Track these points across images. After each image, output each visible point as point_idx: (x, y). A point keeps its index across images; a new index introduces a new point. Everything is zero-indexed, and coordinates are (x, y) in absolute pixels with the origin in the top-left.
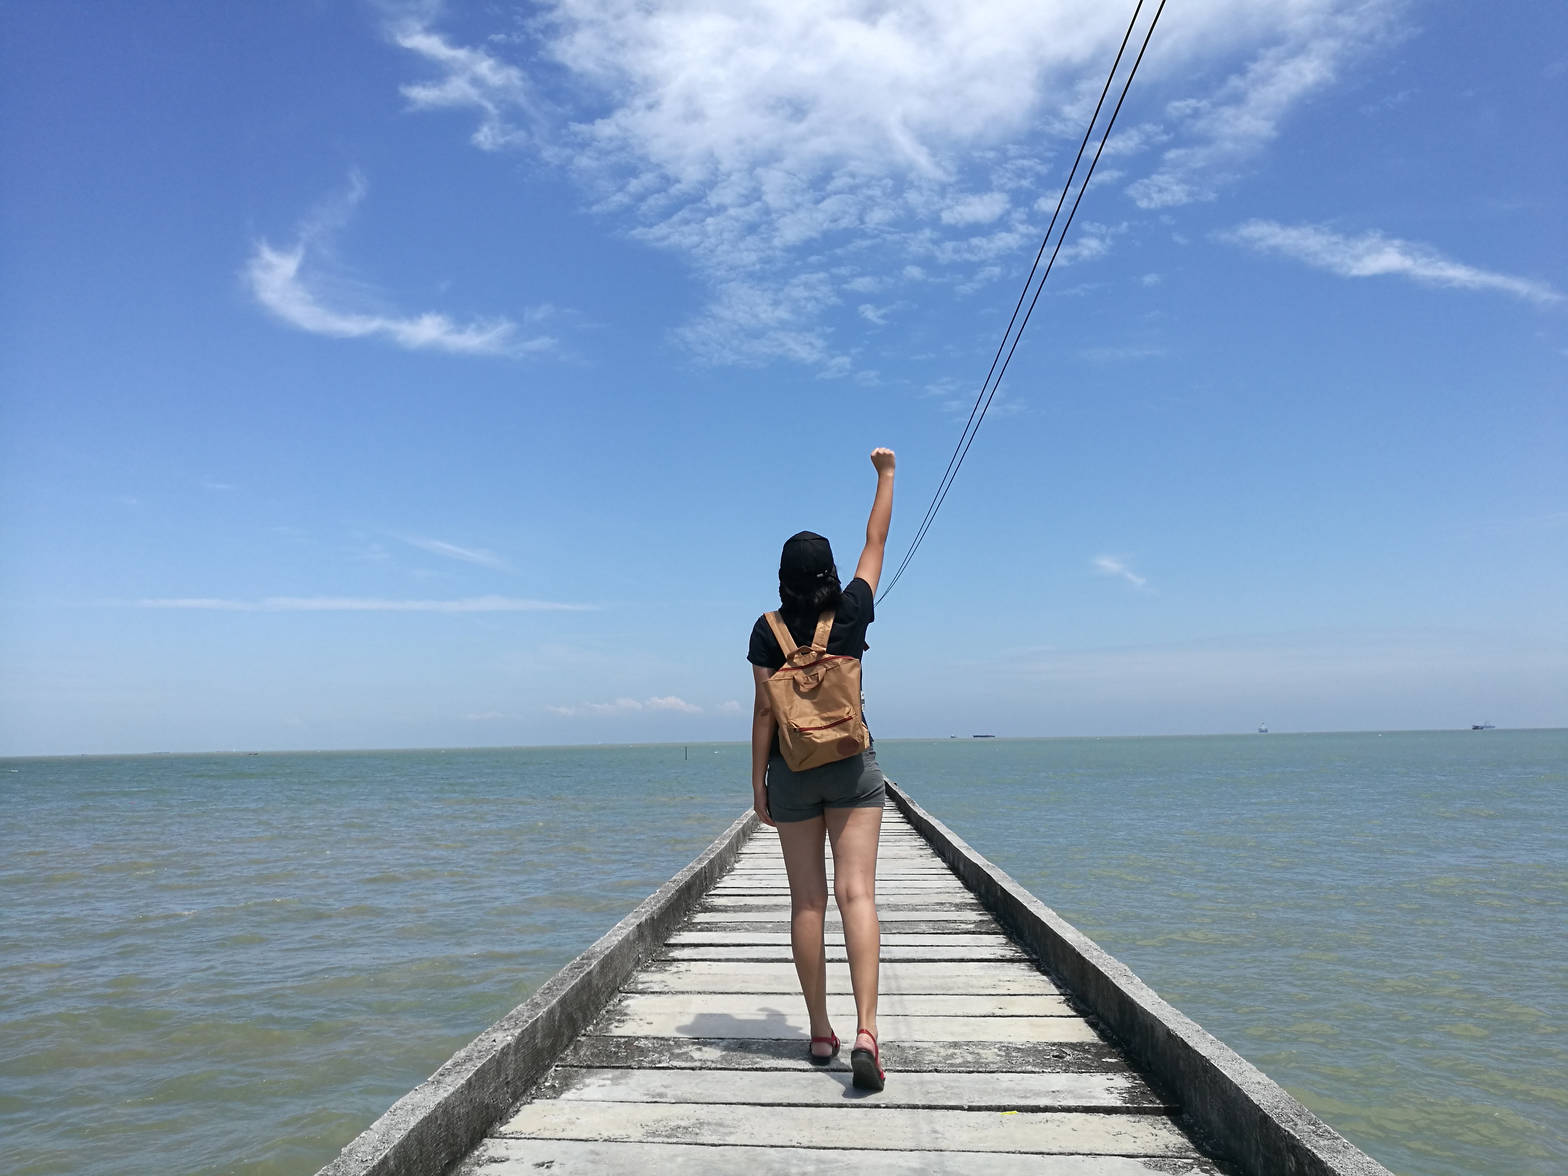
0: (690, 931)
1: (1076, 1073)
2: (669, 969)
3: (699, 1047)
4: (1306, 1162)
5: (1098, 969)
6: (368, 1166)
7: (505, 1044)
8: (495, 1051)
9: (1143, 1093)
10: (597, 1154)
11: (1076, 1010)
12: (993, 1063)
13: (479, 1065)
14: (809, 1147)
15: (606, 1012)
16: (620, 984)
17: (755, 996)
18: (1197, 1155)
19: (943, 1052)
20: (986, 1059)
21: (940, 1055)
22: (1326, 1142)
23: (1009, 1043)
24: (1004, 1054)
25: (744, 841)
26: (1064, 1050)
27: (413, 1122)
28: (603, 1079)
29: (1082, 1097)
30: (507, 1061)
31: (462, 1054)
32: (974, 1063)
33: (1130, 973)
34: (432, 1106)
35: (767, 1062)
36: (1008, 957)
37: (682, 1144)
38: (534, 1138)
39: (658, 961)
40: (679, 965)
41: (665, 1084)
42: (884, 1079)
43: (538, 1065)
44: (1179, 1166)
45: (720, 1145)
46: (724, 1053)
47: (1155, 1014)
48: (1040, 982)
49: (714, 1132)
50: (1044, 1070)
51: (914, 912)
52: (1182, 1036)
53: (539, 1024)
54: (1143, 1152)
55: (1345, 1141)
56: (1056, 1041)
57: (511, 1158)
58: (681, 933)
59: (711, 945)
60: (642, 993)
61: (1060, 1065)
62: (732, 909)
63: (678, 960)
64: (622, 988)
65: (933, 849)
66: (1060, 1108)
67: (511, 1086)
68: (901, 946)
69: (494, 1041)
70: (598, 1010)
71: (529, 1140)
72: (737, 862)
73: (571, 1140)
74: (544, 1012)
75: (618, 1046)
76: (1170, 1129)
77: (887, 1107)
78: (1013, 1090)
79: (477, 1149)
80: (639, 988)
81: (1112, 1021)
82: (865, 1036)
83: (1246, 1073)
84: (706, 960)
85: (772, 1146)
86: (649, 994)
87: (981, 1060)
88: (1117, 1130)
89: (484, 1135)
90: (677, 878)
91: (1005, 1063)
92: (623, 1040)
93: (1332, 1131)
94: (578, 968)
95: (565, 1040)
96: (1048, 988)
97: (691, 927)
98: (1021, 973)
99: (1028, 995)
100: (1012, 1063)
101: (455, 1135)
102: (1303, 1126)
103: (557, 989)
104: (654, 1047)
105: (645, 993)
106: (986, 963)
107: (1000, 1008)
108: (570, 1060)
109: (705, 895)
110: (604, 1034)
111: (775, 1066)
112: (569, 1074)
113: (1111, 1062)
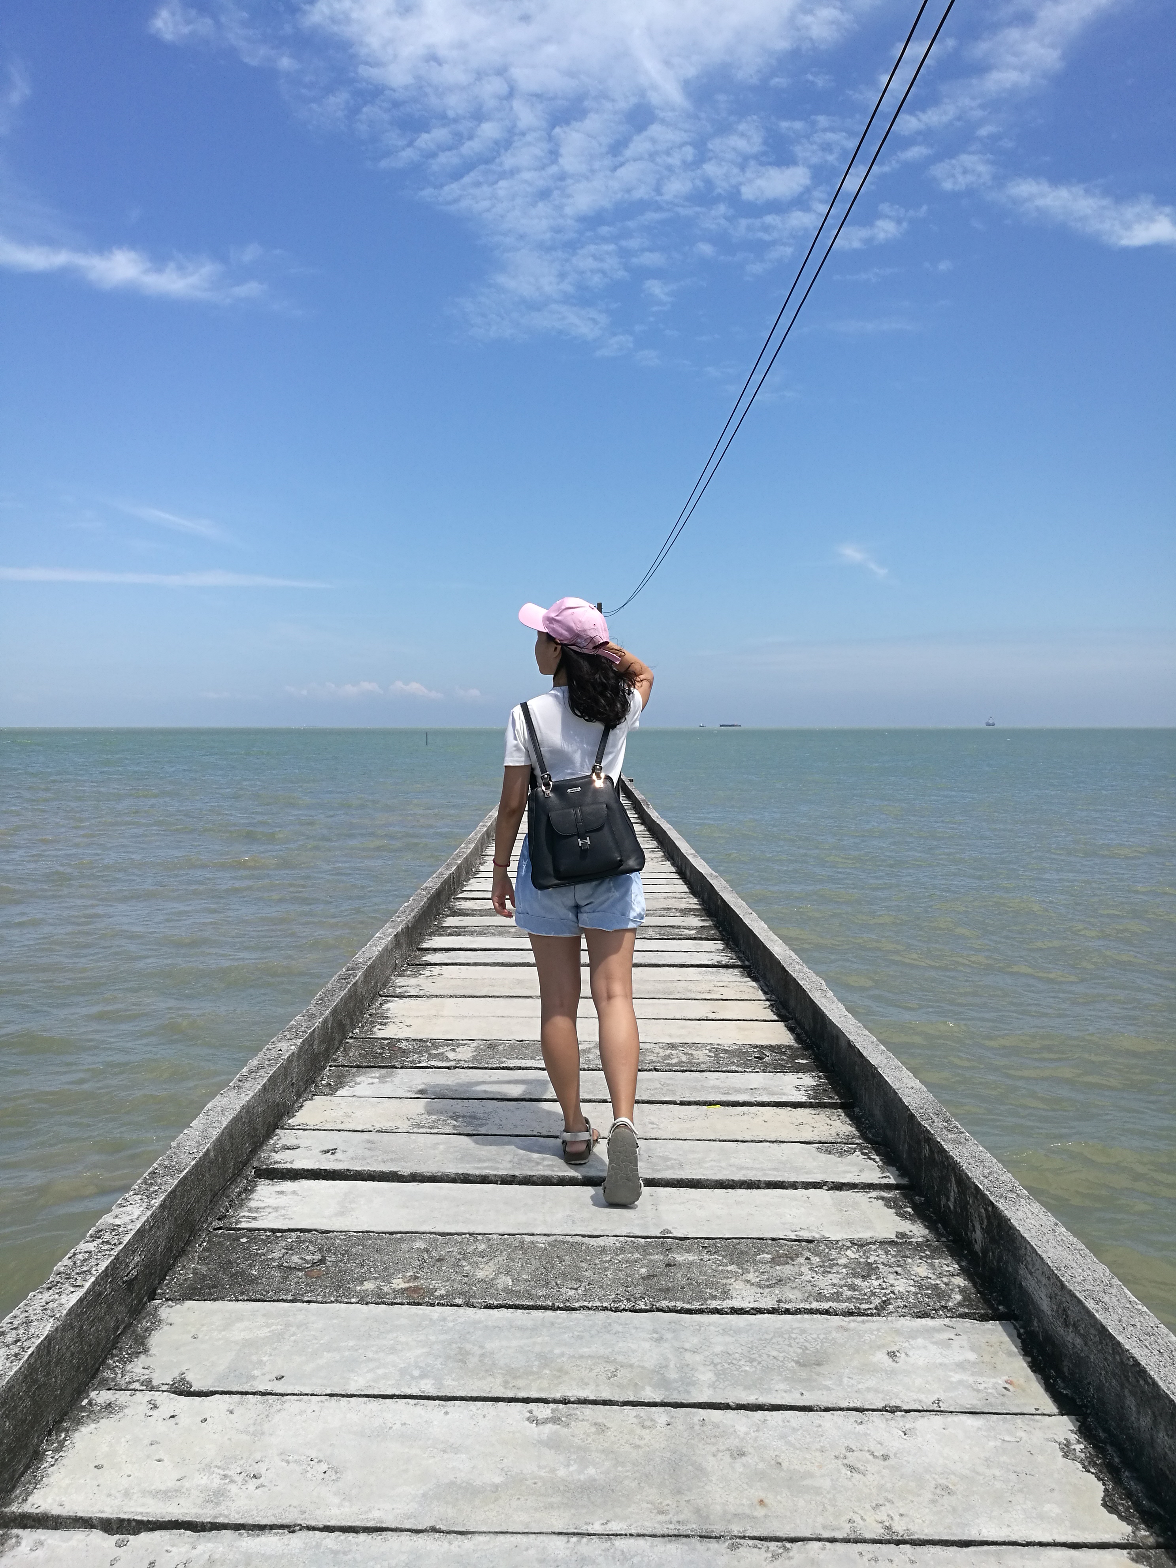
0: (441, 935)
1: (772, 1072)
2: (423, 973)
3: (453, 1048)
4: (936, 1150)
5: (798, 983)
6: (196, 1157)
7: (290, 1053)
8: (282, 1059)
9: (825, 1090)
10: (372, 1142)
11: (778, 1015)
12: (703, 1063)
13: (271, 1072)
14: (547, 1137)
15: (369, 1015)
16: (381, 988)
17: (501, 999)
18: (861, 1141)
19: (662, 1053)
20: (698, 1059)
21: (659, 1055)
22: (953, 1136)
23: (718, 1045)
24: (713, 1054)
26: (764, 1051)
27: (225, 1121)
28: (372, 1078)
29: (774, 1094)
30: (291, 1067)
31: (254, 1062)
32: (687, 1063)
33: (825, 987)
34: (238, 1108)
35: (512, 1061)
36: (724, 963)
37: (441, 1134)
38: (319, 1129)
39: (413, 965)
40: (432, 969)
41: (425, 1081)
43: (316, 1067)
44: (845, 1151)
45: (474, 1135)
46: (475, 1054)
47: (840, 1027)
48: (750, 988)
49: (469, 1123)
50: (746, 1070)
52: (858, 1047)
53: (316, 1032)
54: (818, 1139)
55: (968, 1134)
56: (759, 1043)
57: (301, 1147)
58: (433, 937)
59: (461, 950)
60: (400, 996)
61: (759, 1065)
62: (477, 913)
63: (431, 964)
64: (382, 993)
65: (664, 852)
66: (755, 1103)
67: (296, 1085)
69: (281, 1050)
70: (362, 1014)
71: (314, 1131)
72: (481, 863)
73: (349, 1131)
74: (319, 1022)
75: (382, 1047)
76: (843, 1120)
78: (719, 1088)
79: (272, 1138)
80: (397, 992)
81: (807, 1027)
83: (904, 1079)
84: (456, 964)
85: (517, 1136)
86: (406, 997)
87: (693, 1061)
88: (800, 1121)
89: (276, 1127)
90: (429, 886)
91: (714, 1063)
92: (386, 1042)
93: (959, 1126)
94: (345, 979)
95: (337, 1042)
96: (757, 993)
97: (442, 931)
98: (734, 978)
99: (738, 1000)
100: (720, 1064)
101: (255, 1129)
102: (939, 1123)
103: (329, 1000)
104: (414, 1048)
105: (403, 997)
106: (704, 969)
107: (713, 1012)
108: (342, 1060)
109: (454, 898)
110: (369, 1036)
111: (519, 1065)
112: (342, 1073)
113: (802, 1063)
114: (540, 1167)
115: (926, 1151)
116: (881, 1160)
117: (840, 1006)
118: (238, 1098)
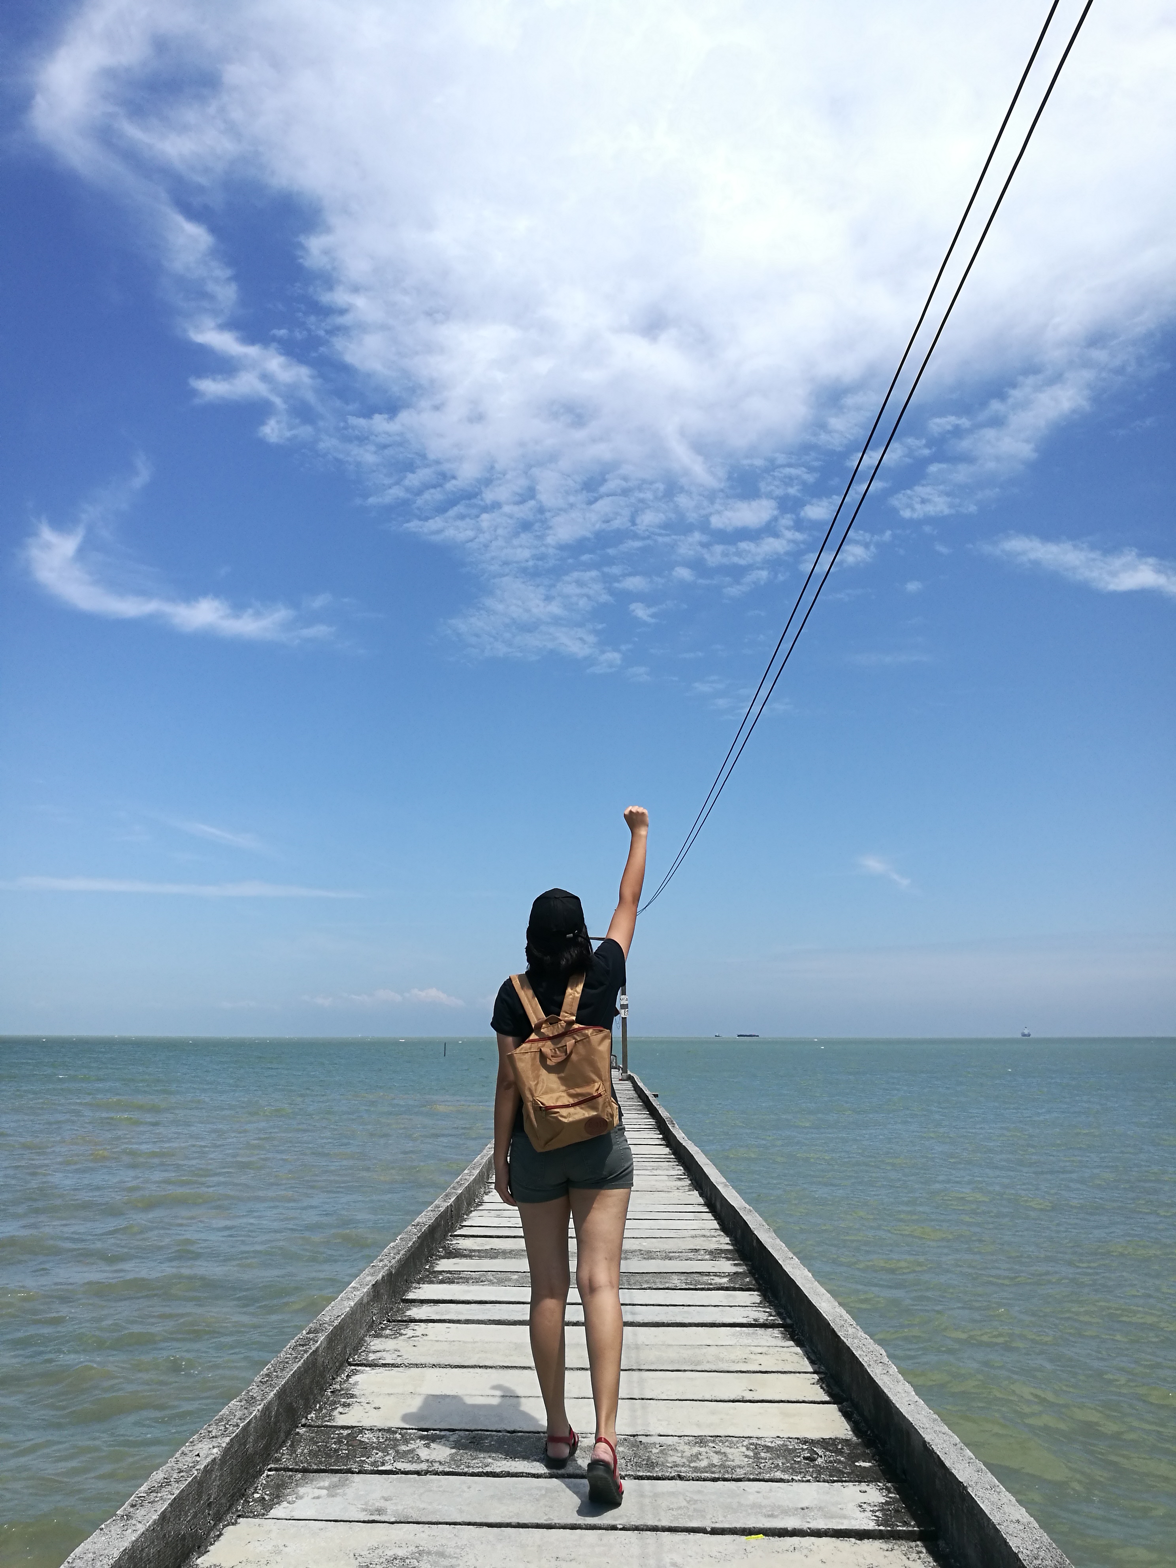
0: (431, 1282)
1: (827, 1482)
2: (404, 1333)
3: (427, 1442)
5: (853, 1353)
7: (209, 1460)
8: (197, 1470)
9: (897, 1511)
11: (830, 1395)
12: (740, 1467)
13: (177, 1492)
16: (350, 1355)
17: (493, 1370)
19: (688, 1451)
20: (733, 1461)
21: (685, 1454)
23: (758, 1439)
24: (751, 1454)
26: (815, 1449)
28: (319, 1488)
29: (832, 1517)
30: (210, 1478)
31: (158, 1476)
32: (719, 1467)
33: (886, 1359)
34: (116, 1554)
35: (499, 1464)
36: (761, 1321)
39: (394, 1322)
40: (415, 1328)
41: (386, 1495)
42: (623, 1493)
43: (248, 1473)
46: (454, 1451)
47: (910, 1419)
48: (792, 1354)
49: (434, 1565)
50: (794, 1477)
51: (667, 1261)
52: (938, 1453)
53: (253, 1425)
56: (809, 1436)
58: (421, 1285)
59: (452, 1302)
60: (373, 1365)
61: (811, 1470)
62: (477, 1254)
63: (415, 1321)
65: (691, 1180)
66: (809, 1531)
67: (213, 1506)
68: (651, 1305)
69: (198, 1455)
70: (323, 1390)
74: (258, 1410)
75: (340, 1441)
76: (926, 1560)
77: (624, 1529)
78: (760, 1506)
80: (370, 1359)
81: (866, 1414)
82: (603, 1446)
83: (1005, 1507)
84: (444, 1321)
86: (380, 1367)
88: (869, 1561)
90: (421, 1221)
91: (753, 1468)
92: (346, 1432)
94: (303, 1345)
95: (282, 1435)
96: (802, 1363)
97: (433, 1277)
98: (774, 1342)
99: (781, 1372)
100: (760, 1468)
103: (277, 1376)
104: (379, 1443)
105: (376, 1365)
106: (738, 1329)
107: (751, 1390)
108: (286, 1460)
109: (450, 1236)
110: (326, 1423)
111: (507, 1470)
112: (282, 1480)
113: (865, 1467)
117: (908, 1387)
118: (122, 1537)
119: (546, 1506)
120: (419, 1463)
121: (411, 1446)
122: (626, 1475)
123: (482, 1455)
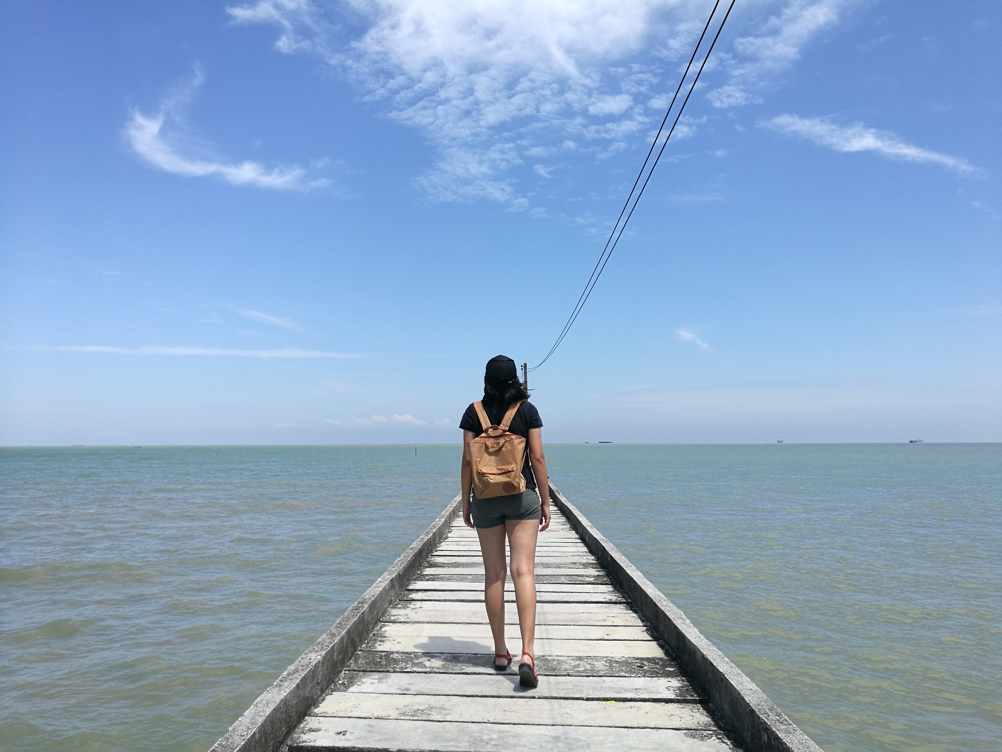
0: (422, 580)
1: (650, 677)
2: (409, 606)
3: (429, 658)
4: (773, 738)
5: (666, 614)
6: (245, 739)
7: (317, 661)
8: (311, 665)
9: (687, 690)
10: (372, 727)
11: (652, 636)
12: (601, 670)
13: (303, 675)
14: (494, 723)
15: (373, 635)
16: (381, 617)
18: (716, 729)
19: (573, 663)
20: (598, 668)
21: (571, 664)
22: (784, 727)
23: (612, 657)
24: (608, 664)
25: (454, 518)
26: (643, 662)
27: (268, 711)
28: (373, 679)
29: (652, 693)
30: (318, 670)
31: (292, 668)
32: (591, 670)
33: (684, 617)
34: (278, 701)
35: (469, 669)
36: (613, 600)
37: (420, 720)
38: (334, 717)
39: (403, 601)
40: (416, 604)
41: (409, 682)
42: (538, 681)
43: (335, 671)
44: (705, 735)
45: (442, 721)
46: (444, 663)
47: (696, 645)
48: (632, 618)
49: (439, 713)
50: (632, 675)
51: (558, 569)
52: (710, 659)
53: (336, 647)
54: (684, 727)
55: (795, 726)
56: (640, 656)
57: (322, 729)
58: (416, 582)
59: (434, 590)
60: (394, 622)
61: (641, 672)
62: (447, 565)
63: (415, 600)
64: (381, 620)
65: (570, 525)
66: (639, 699)
67: (320, 685)
68: (549, 592)
69: (310, 659)
70: (368, 634)
71: (332, 718)
72: (449, 532)
73: (356, 718)
74: (338, 639)
75: (381, 658)
76: (701, 713)
77: (539, 698)
78: (613, 688)
79: (302, 723)
80: (392, 619)
81: (672, 645)
83: (744, 683)
84: (431, 600)
85: (473, 722)
86: (398, 623)
87: (595, 669)
88: (671, 713)
89: (305, 714)
90: (414, 547)
91: (609, 671)
92: (384, 654)
93: (788, 720)
94: (356, 610)
95: (350, 654)
96: (637, 621)
97: (422, 577)
98: (621, 611)
99: (624, 626)
100: (613, 671)
101: (291, 717)
102: (773, 717)
103: (345, 624)
104: (402, 659)
105: (396, 622)
106: (600, 604)
107: (608, 635)
108: (353, 666)
109: (431, 556)
110: (372, 650)
111: (474, 671)
112: (352, 675)
113: (670, 671)
114: (489, 746)
115: (765, 738)
116: (731, 743)
117: (696, 629)
118: (279, 694)
119: (496, 688)
120: (425, 668)
121: (420, 660)
122: (539, 674)
123: (460, 665)
